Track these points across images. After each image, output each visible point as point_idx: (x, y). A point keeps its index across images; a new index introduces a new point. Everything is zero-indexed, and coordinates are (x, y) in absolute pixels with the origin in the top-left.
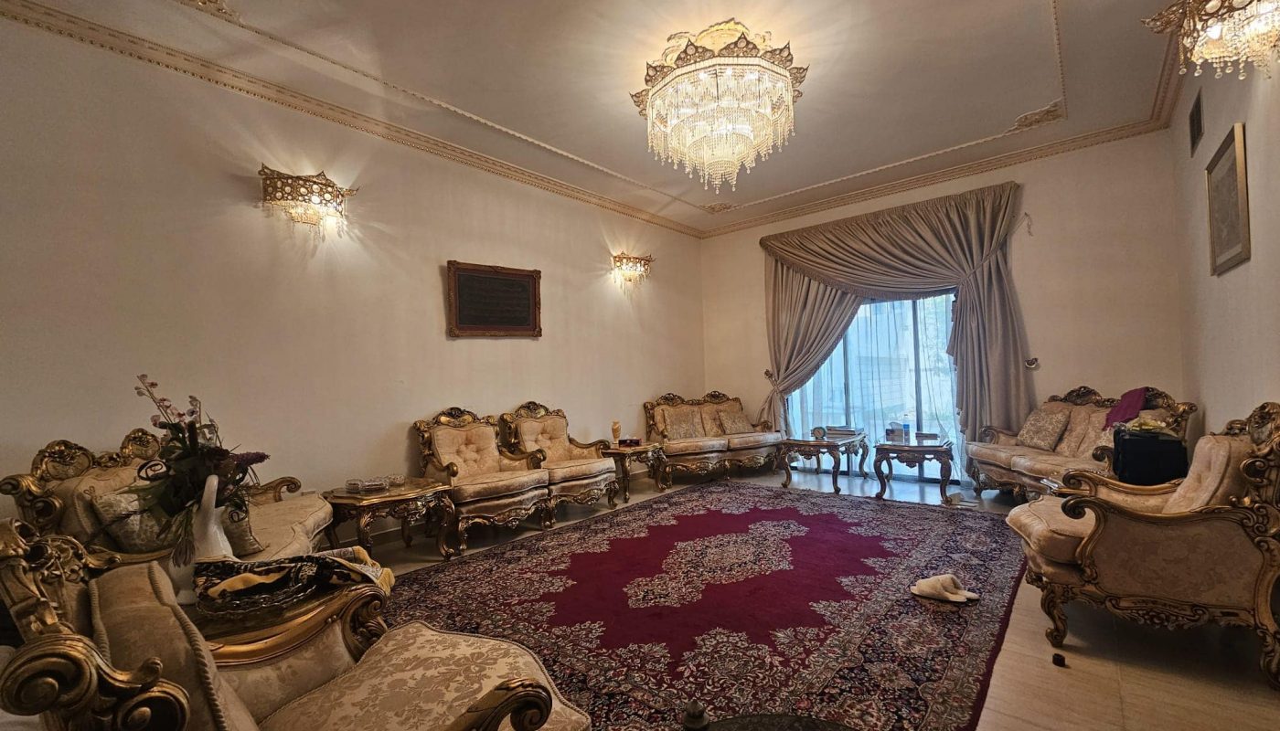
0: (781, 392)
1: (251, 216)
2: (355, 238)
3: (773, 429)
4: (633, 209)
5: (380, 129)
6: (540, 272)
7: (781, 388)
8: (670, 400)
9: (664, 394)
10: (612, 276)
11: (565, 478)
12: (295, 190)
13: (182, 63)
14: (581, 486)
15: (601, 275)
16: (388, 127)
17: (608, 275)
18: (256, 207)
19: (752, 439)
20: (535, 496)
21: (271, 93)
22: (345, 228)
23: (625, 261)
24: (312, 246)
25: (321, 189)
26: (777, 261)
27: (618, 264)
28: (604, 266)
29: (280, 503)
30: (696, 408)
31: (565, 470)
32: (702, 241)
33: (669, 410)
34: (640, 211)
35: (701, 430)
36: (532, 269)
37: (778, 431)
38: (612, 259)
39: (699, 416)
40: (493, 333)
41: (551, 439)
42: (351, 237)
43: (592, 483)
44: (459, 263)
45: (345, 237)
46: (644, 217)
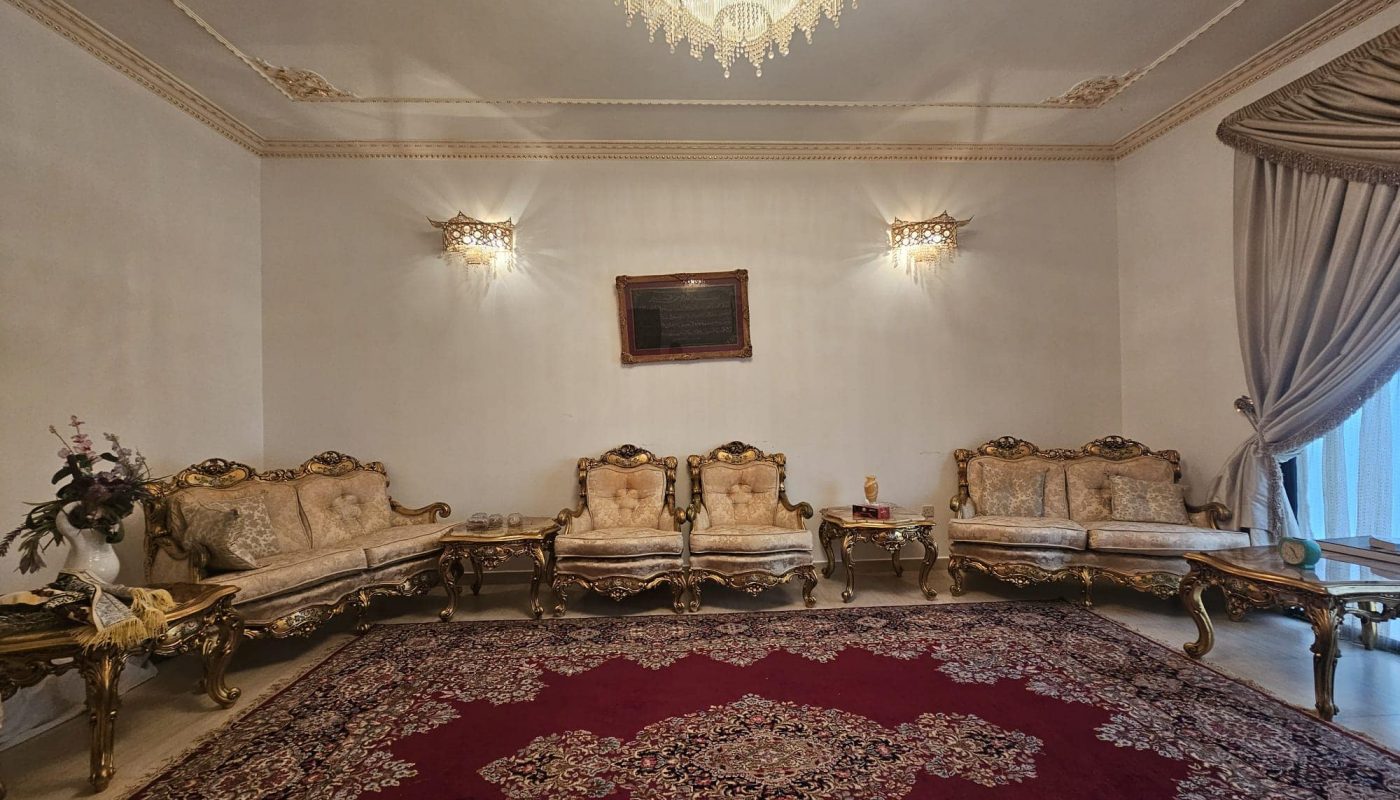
0: (1267, 446)
1: (436, 266)
2: (524, 270)
3: (1235, 524)
4: (930, 147)
5: (545, 151)
6: (746, 272)
7: (1268, 437)
8: (1007, 448)
9: (997, 436)
10: (890, 257)
11: (710, 549)
12: (485, 234)
13: (380, 150)
14: (734, 564)
15: (868, 260)
16: (549, 145)
17: (881, 258)
18: (439, 257)
19: (1145, 537)
20: (658, 565)
21: (446, 150)
22: (515, 262)
23: (906, 230)
24: (485, 285)
25: (472, 228)
26: (1260, 163)
27: (898, 238)
28: (879, 245)
29: (433, 525)
30: (1053, 466)
31: (712, 539)
32: (1116, 163)
33: (994, 467)
34: (942, 146)
35: (1060, 505)
36: (734, 269)
37: (1246, 530)
38: (889, 232)
39: (1060, 480)
40: (679, 356)
41: (753, 492)
42: (520, 269)
43: (760, 563)
44: (629, 278)
45: (515, 270)
46: (958, 153)
